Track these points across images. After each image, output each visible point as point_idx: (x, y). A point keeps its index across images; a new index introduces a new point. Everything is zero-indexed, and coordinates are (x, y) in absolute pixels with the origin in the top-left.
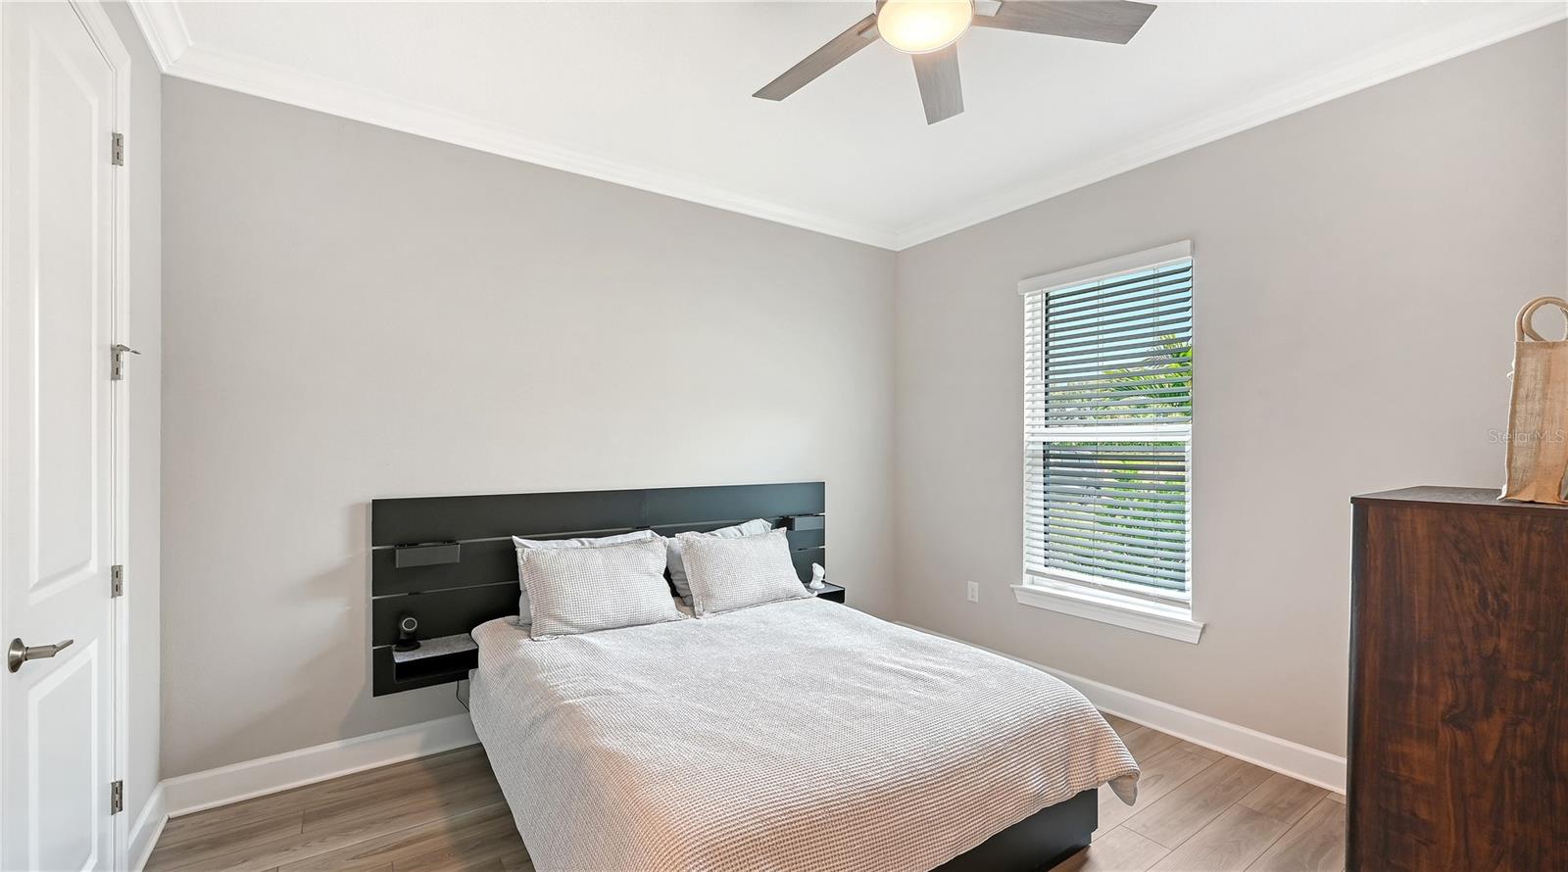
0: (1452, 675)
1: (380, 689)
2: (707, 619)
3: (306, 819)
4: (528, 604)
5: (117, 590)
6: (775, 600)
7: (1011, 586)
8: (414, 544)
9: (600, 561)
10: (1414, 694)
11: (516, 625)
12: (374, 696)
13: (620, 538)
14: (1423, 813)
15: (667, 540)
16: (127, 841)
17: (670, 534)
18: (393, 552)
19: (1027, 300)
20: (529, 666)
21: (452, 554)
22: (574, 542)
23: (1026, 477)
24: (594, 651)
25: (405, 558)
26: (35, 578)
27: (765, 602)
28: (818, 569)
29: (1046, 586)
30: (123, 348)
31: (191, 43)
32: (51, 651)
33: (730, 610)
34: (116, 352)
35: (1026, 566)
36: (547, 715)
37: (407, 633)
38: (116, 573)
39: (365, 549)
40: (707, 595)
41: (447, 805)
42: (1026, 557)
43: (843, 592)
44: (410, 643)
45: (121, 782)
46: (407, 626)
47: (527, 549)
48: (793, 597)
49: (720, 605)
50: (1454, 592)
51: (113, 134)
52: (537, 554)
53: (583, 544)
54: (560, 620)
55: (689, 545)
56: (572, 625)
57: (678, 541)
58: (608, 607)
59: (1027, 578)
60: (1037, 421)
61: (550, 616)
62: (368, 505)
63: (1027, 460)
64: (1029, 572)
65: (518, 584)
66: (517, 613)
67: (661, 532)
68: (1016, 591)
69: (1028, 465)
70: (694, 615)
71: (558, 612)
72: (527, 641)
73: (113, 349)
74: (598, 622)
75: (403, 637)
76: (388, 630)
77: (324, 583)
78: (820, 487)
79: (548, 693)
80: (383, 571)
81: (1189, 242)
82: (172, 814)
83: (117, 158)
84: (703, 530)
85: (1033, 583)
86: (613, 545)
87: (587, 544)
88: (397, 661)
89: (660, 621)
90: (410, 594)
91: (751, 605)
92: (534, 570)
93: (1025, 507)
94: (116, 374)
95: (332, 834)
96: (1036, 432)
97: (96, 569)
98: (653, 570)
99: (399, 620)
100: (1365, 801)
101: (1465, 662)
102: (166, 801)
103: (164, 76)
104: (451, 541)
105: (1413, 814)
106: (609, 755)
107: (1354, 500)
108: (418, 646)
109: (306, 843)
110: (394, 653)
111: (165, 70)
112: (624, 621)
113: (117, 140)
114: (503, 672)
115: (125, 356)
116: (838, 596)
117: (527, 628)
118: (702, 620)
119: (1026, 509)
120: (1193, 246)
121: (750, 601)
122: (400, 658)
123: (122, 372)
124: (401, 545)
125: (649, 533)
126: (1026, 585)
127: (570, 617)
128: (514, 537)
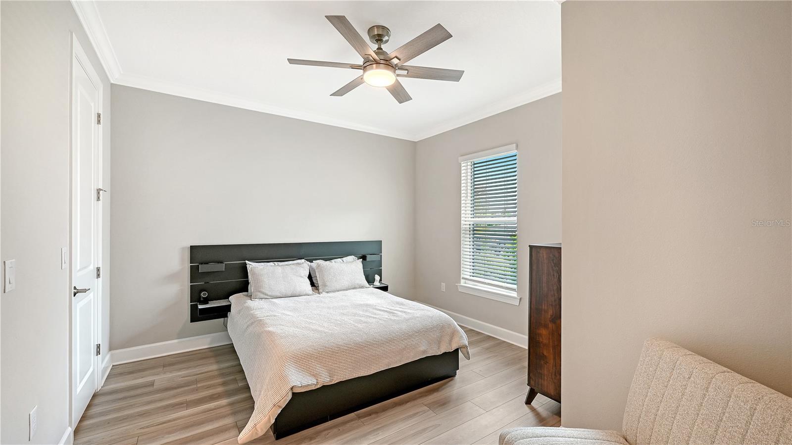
0: (552, 305)
1: (194, 319)
2: (324, 294)
3: (164, 366)
4: (251, 288)
5: (98, 276)
6: (354, 288)
7: (456, 284)
8: (207, 263)
9: (280, 271)
10: (543, 312)
11: (247, 296)
12: (191, 322)
13: (291, 262)
14: (545, 354)
15: (309, 263)
16: (101, 366)
17: (311, 261)
18: (198, 266)
19: (463, 165)
20: (249, 308)
21: (221, 267)
22: (271, 264)
23: (462, 239)
24: (274, 304)
25: (202, 269)
26: (78, 268)
27: (350, 289)
28: (377, 277)
29: (470, 284)
30: (100, 190)
31: (122, 72)
32: (85, 291)
33: (334, 291)
34: (99, 191)
35: (462, 276)
36: (252, 323)
37: (203, 298)
38: (98, 270)
39: (187, 265)
40: (325, 285)
41: (218, 362)
42: (462, 272)
43: (387, 286)
44: (206, 301)
45: (100, 345)
46: (204, 295)
47: (251, 266)
48: (362, 287)
49: (330, 289)
50: (552, 277)
51: (98, 114)
52: (255, 268)
53: (275, 264)
54: (263, 293)
55: (319, 266)
56: (268, 295)
57: (315, 264)
58: (282, 288)
59: (462, 281)
60: (467, 216)
61: (259, 292)
62: (188, 248)
63: (462, 232)
64: (463, 278)
65: (248, 280)
66: (247, 291)
67: (307, 260)
68: (458, 287)
69: (463, 234)
70: (319, 293)
71: (262, 290)
72: (250, 301)
73: (97, 190)
74: (278, 294)
75: (202, 299)
76: (196, 296)
77: (172, 277)
78: (379, 243)
79: (253, 316)
80: (195, 273)
81: (515, 145)
82: (114, 364)
83: (99, 122)
84: (326, 260)
85: (465, 283)
86: (287, 265)
87: (276, 264)
88: (199, 308)
89: (305, 295)
90: (205, 283)
91: (344, 290)
92: (254, 274)
93: (462, 251)
94: (98, 199)
95: (174, 371)
96: (467, 219)
97: (92, 268)
98: (302, 275)
99: (200, 292)
100: (531, 350)
101: (555, 300)
102: (112, 358)
103: (112, 84)
104: (222, 262)
105: (543, 354)
106: (270, 333)
107: (529, 246)
108: (208, 303)
109: (165, 373)
110: (199, 305)
111: (112, 82)
112: (289, 294)
113: (99, 116)
114: (239, 312)
115: (101, 192)
116: (385, 289)
117: (250, 297)
118: (321, 295)
119: (462, 252)
120: (517, 146)
121: (343, 289)
122: (200, 307)
123: (100, 198)
124: (202, 264)
125: (303, 260)
126: (462, 284)
127: (267, 292)
128: (247, 261)
